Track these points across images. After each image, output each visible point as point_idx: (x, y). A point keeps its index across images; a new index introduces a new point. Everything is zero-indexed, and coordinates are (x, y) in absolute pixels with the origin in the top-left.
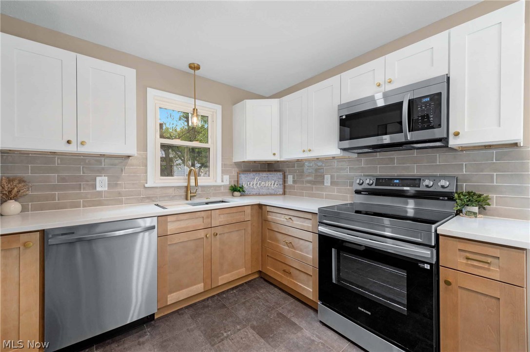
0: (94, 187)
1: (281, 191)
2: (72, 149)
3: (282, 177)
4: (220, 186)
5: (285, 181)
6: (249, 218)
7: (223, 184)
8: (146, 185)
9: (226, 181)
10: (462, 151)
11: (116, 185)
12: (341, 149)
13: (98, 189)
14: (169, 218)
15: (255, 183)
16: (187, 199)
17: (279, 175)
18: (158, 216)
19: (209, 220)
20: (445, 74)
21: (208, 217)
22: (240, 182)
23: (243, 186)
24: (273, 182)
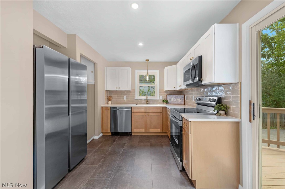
0: (123, 99)
1: (183, 103)
2: (118, 89)
3: (184, 96)
5: (184, 99)
6: (161, 112)
7: (159, 99)
8: (135, 99)
9: (161, 98)
11: (128, 98)
13: (124, 99)
15: (172, 99)
16: (146, 104)
17: (182, 96)
18: (131, 107)
19: (146, 110)
22: (167, 99)
23: (168, 101)
24: (180, 99)
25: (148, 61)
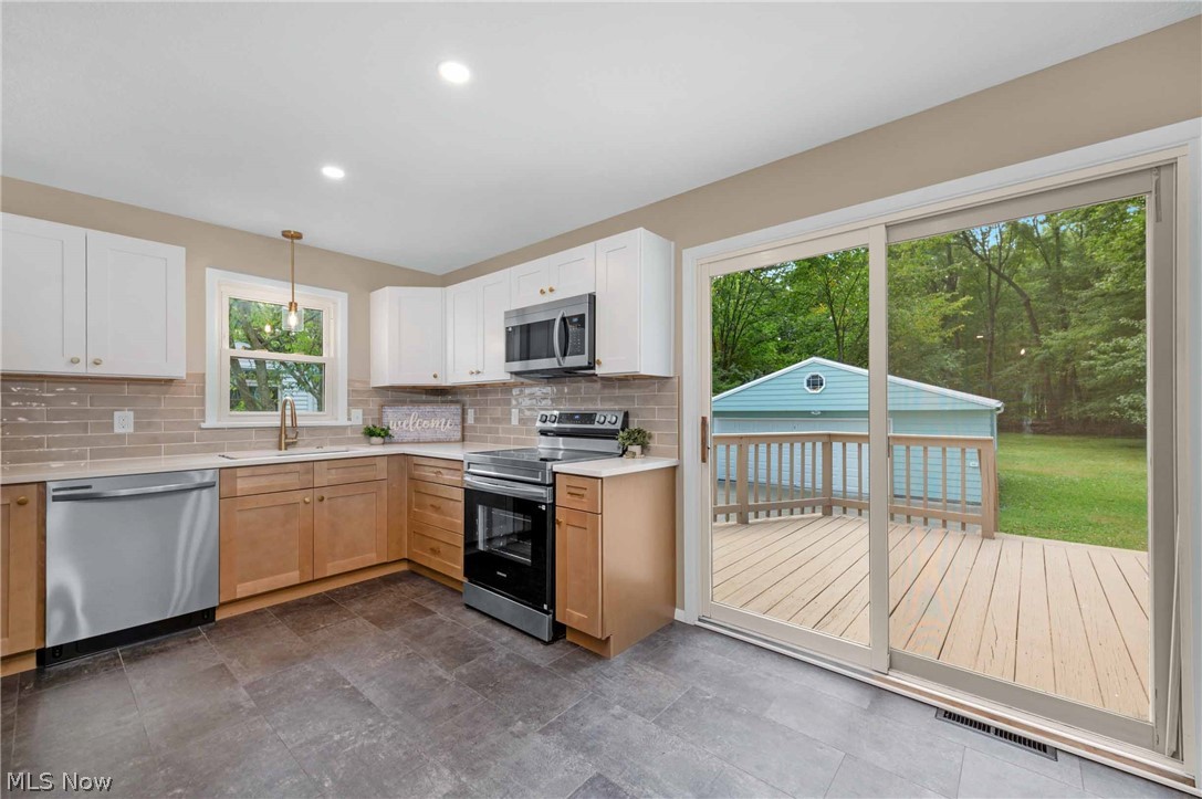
0: (111, 427)
1: (458, 435)
3: (460, 410)
4: (344, 428)
5: (464, 420)
6: (384, 476)
7: (349, 423)
8: (203, 425)
9: (358, 418)
10: (634, 379)
11: (149, 425)
12: (511, 373)
13: (118, 430)
14: (239, 472)
15: (411, 423)
16: (280, 449)
17: (456, 409)
18: (220, 469)
19: (310, 477)
20: (587, 292)
21: (307, 472)
22: (385, 421)
23: (389, 428)
24: (443, 421)
25: (295, 241)
